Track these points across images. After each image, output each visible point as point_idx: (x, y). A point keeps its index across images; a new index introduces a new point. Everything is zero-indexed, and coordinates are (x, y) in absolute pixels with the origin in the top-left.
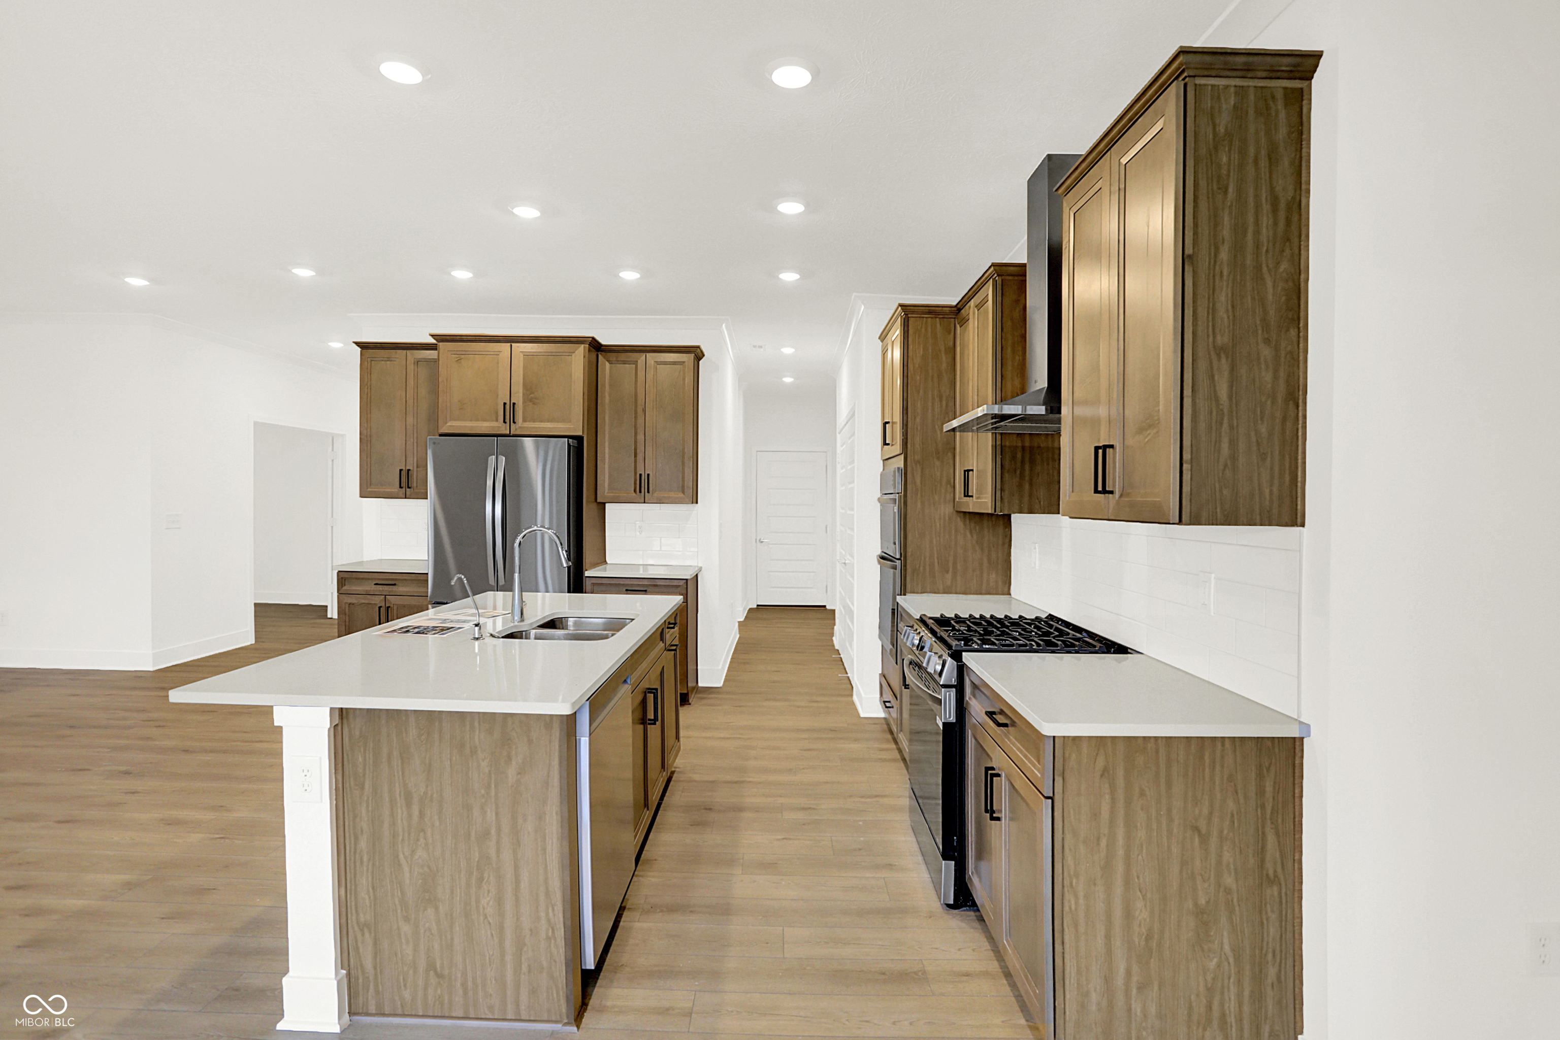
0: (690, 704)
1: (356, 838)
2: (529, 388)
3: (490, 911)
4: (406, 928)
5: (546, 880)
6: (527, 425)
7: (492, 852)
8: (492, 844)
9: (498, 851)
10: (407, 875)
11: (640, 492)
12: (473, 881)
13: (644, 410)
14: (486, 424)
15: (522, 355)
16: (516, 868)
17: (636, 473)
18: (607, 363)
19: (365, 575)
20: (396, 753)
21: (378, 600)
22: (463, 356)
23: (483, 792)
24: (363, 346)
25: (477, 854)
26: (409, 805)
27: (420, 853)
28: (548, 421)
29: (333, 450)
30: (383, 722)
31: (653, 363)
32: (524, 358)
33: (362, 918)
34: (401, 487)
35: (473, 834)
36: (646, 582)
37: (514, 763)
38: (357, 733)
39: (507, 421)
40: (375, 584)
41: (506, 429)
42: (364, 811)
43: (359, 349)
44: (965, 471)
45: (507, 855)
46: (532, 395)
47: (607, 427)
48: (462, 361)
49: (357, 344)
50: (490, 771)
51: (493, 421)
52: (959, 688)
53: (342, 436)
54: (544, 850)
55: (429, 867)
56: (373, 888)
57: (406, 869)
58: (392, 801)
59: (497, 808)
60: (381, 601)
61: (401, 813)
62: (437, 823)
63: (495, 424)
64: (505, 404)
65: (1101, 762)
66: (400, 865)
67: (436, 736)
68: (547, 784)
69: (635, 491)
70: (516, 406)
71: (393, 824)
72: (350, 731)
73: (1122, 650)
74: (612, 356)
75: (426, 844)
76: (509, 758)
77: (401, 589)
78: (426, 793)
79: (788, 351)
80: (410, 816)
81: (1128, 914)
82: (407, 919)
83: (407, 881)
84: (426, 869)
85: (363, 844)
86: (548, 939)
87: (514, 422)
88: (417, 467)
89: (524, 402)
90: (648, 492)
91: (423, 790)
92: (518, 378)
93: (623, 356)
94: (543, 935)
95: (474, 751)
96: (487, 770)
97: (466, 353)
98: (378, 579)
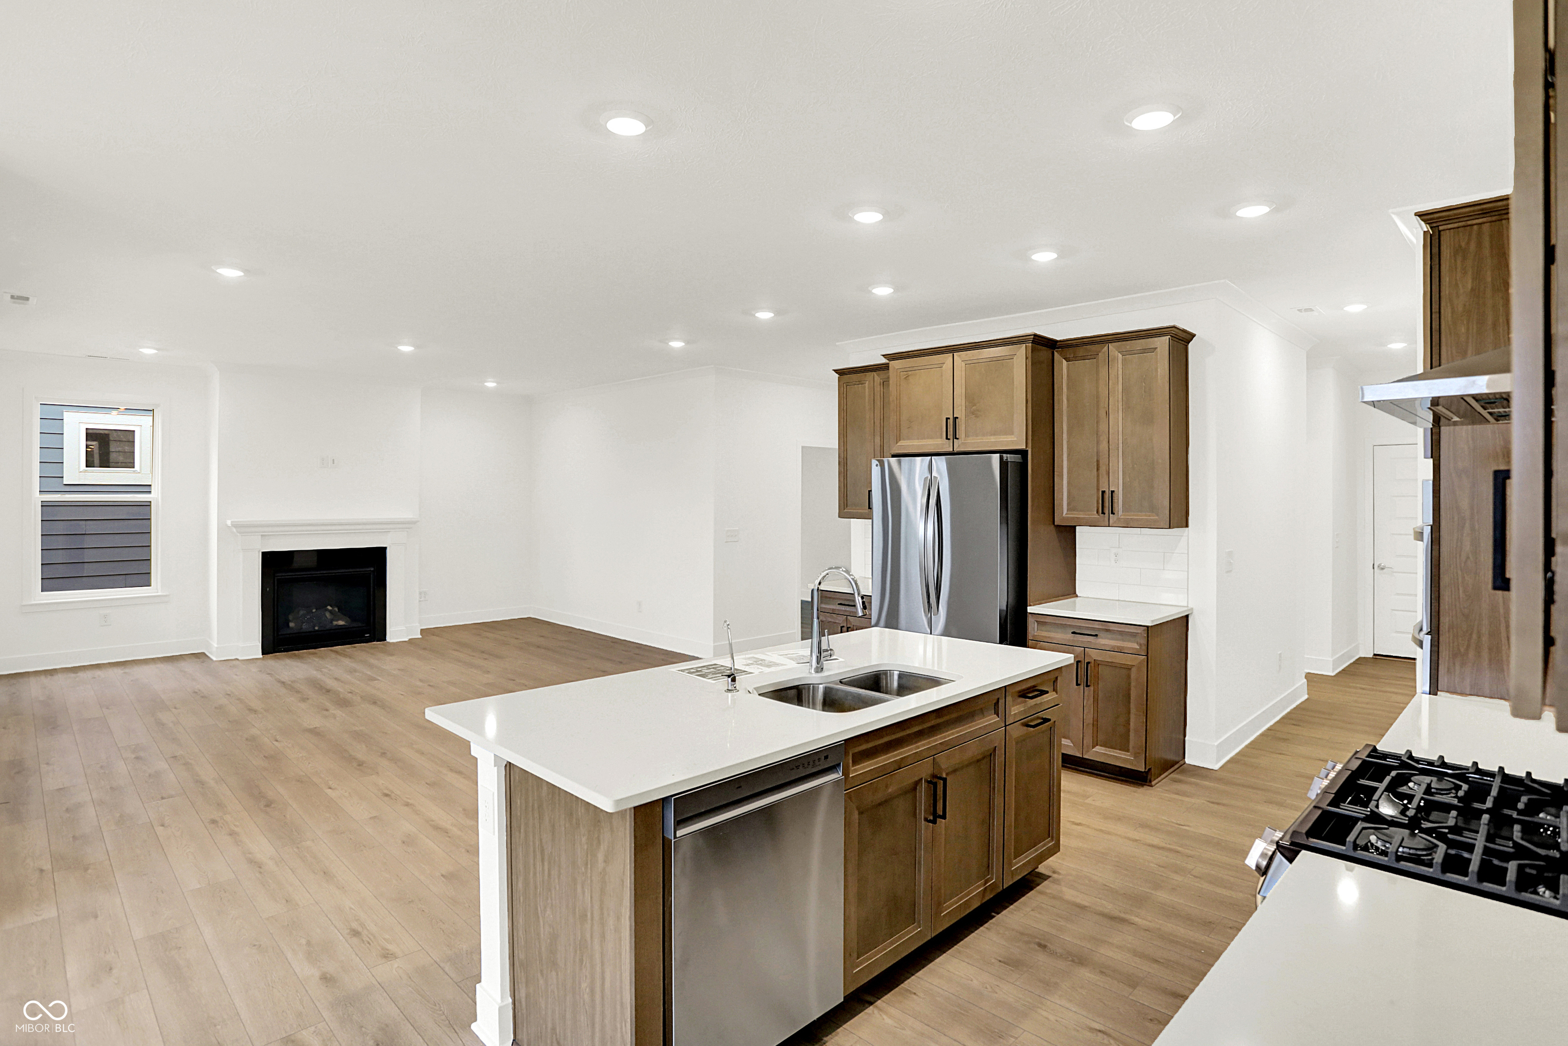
0: (1152, 786)
1: (517, 879)
2: (970, 399)
3: (586, 998)
4: (541, 982)
7: (588, 937)
8: (588, 928)
10: (542, 929)
11: (1103, 513)
12: (577, 959)
13: (1108, 413)
14: (930, 442)
15: (964, 364)
16: (603, 964)
17: (1098, 490)
18: (1064, 362)
19: (832, 595)
21: (841, 620)
22: (910, 373)
24: (840, 373)
26: (543, 859)
27: (549, 912)
28: (989, 436)
31: (1117, 354)
32: (967, 368)
34: (869, 508)
35: (577, 910)
36: (1096, 625)
39: (949, 438)
40: (840, 604)
41: (950, 446)
42: (521, 855)
45: (597, 945)
46: (974, 407)
47: (1065, 436)
48: (910, 378)
49: (835, 371)
50: (587, 850)
51: (937, 438)
55: (554, 930)
57: (542, 923)
58: (535, 852)
60: (843, 621)
61: (539, 866)
62: (558, 888)
63: (937, 442)
64: (947, 419)
66: (538, 918)
69: (1098, 512)
70: (957, 421)
71: (535, 874)
74: (1070, 353)
75: (552, 905)
78: (551, 854)
79: (1355, 308)
80: (543, 871)
82: (542, 973)
83: (542, 936)
85: (520, 885)
87: (957, 439)
89: (967, 415)
90: (1112, 513)
91: (550, 849)
93: (1081, 351)
96: (585, 847)
97: (913, 369)
98: (842, 599)
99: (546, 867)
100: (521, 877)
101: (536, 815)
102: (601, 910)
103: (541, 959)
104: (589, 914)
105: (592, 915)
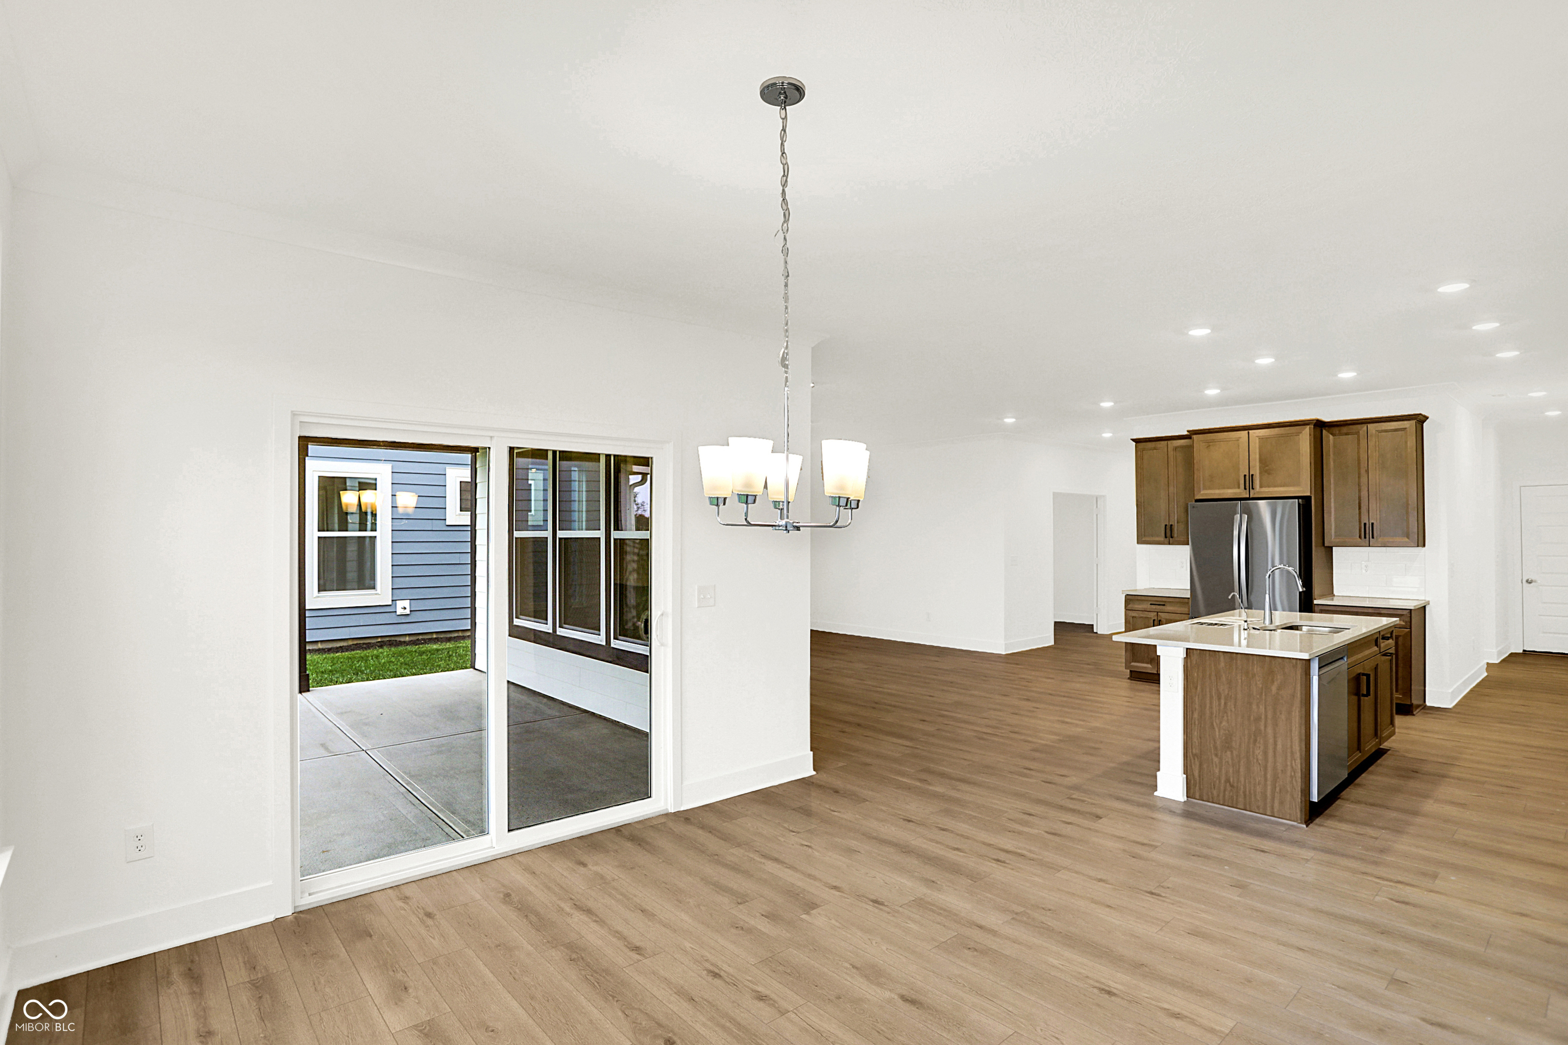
1: (1193, 713)
2: (1263, 462)
3: (1260, 757)
4: (1216, 760)
6: (1264, 489)
7: (1262, 728)
8: (1262, 723)
9: (1265, 727)
10: (1217, 733)
11: (1365, 537)
12: (1252, 741)
13: (1367, 471)
14: (1230, 491)
15: (1257, 439)
16: (1275, 737)
17: (1360, 522)
18: (1331, 437)
19: (1143, 598)
20: (1213, 674)
21: (1152, 615)
22: (1212, 443)
23: (1258, 696)
24: (1137, 441)
25: (1254, 728)
26: (1219, 699)
27: (1224, 723)
28: (1281, 486)
29: (1097, 507)
30: (1208, 658)
31: (1374, 432)
32: (1259, 442)
34: (1166, 537)
35: (1252, 717)
37: (1275, 683)
38: (1195, 662)
39: (1247, 487)
40: (1151, 604)
41: (1246, 494)
42: (1197, 700)
43: (1134, 443)
45: (1270, 731)
46: (1267, 468)
47: (1332, 486)
48: (1212, 447)
49: (1133, 440)
50: (1262, 688)
51: (1236, 488)
53: (1104, 496)
54: (1291, 731)
55: (1229, 731)
56: (1200, 738)
57: (1217, 730)
58: (1211, 697)
59: (1265, 705)
60: (1155, 616)
61: (1215, 703)
62: (1233, 710)
63: (1237, 491)
64: (1245, 476)
66: (1214, 728)
68: (1294, 696)
69: (1360, 537)
70: (1254, 476)
71: (1211, 708)
72: (1191, 662)
74: (1336, 430)
75: (1228, 719)
76: (1273, 682)
77: (1168, 608)
78: (1228, 694)
80: (1220, 705)
82: (1216, 755)
83: (1218, 737)
84: (1227, 732)
85: (1196, 715)
86: (1291, 777)
87: (1253, 489)
88: (1177, 523)
89: (1260, 473)
90: (1373, 537)
91: (1226, 692)
92: (1255, 456)
93: (1345, 429)
94: (1289, 774)
95: (1254, 675)
96: (1261, 686)
97: (1213, 441)
98: (1153, 601)
99: (1223, 702)
100: (1197, 712)
101: (1213, 678)
102: (1275, 712)
103: (1216, 748)
104: (1263, 717)
105: (1266, 716)
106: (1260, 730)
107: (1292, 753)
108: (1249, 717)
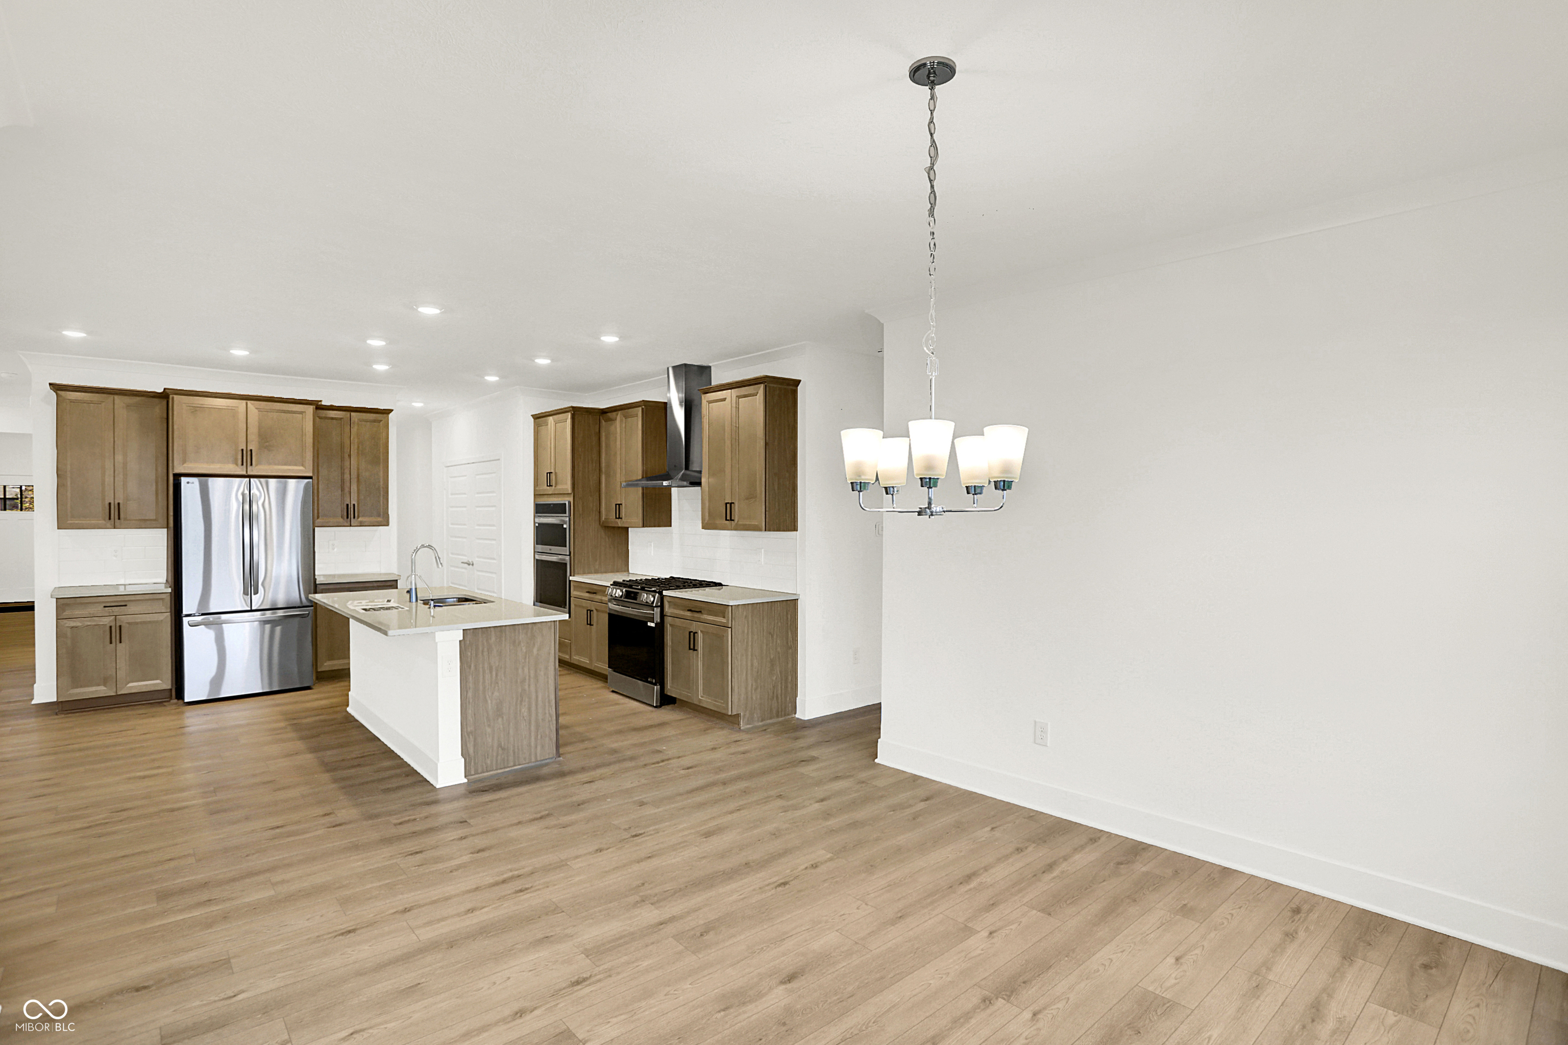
1: (467, 692)
2: (264, 437)
3: (525, 714)
4: (489, 730)
5: (549, 696)
6: (261, 467)
7: (526, 687)
8: (527, 684)
10: (490, 705)
11: (347, 518)
12: (519, 702)
14: (222, 466)
15: (256, 411)
17: (344, 503)
20: (486, 649)
21: (107, 621)
25: (520, 689)
26: (491, 672)
27: (496, 694)
28: (284, 465)
30: (480, 635)
31: (356, 420)
33: (469, 729)
34: (109, 519)
35: (519, 681)
38: (468, 642)
39: (245, 463)
40: (105, 607)
41: (242, 470)
42: (471, 679)
44: (616, 505)
46: (267, 444)
49: (52, 385)
51: (229, 463)
52: (662, 607)
56: (476, 714)
57: (489, 702)
58: (484, 672)
59: (529, 667)
60: (110, 621)
61: (487, 676)
62: (503, 678)
63: (232, 466)
64: (241, 450)
65: (745, 614)
67: (504, 639)
68: (549, 653)
69: (343, 518)
70: (252, 452)
71: (484, 682)
72: (465, 642)
73: (720, 585)
74: (329, 413)
75: (499, 689)
76: (534, 644)
77: (131, 608)
78: (498, 665)
80: (491, 676)
81: (752, 665)
82: (489, 726)
83: (490, 707)
84: (498, 700)
86: (549, 721)
87: (249, 465)
88: (127, 500)
89: (260, 448)
90: (354, 518)
91: (497, 664)
92: (254, 429)
94: (547, 720)
95: (519, 643)
96: (525, 651)
97: (198, 405)
98: (103, 603)
99: (494, 673)
100: (471, 690)
101: (486, 653)
102: (536, 671)
103: (489, 720)
104: (527, 678)
105: (529, 676)
106: (525, 690)
107: (549, 702)
108: (517, 682)
